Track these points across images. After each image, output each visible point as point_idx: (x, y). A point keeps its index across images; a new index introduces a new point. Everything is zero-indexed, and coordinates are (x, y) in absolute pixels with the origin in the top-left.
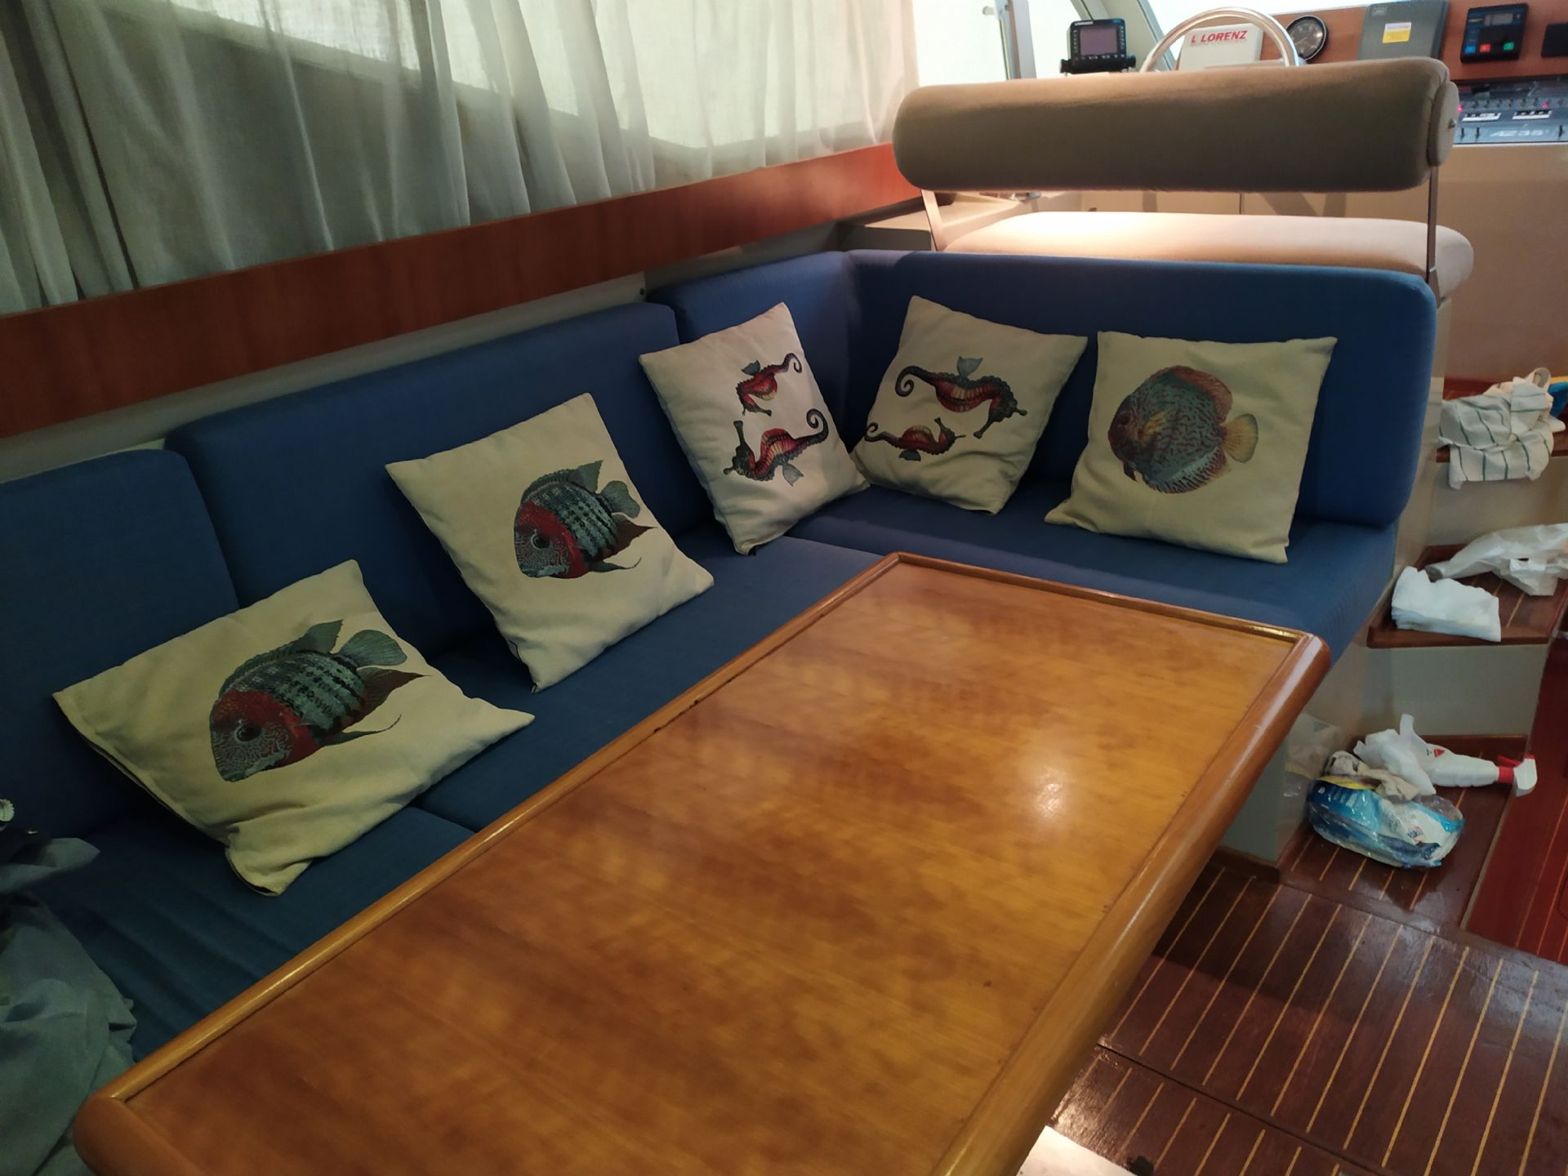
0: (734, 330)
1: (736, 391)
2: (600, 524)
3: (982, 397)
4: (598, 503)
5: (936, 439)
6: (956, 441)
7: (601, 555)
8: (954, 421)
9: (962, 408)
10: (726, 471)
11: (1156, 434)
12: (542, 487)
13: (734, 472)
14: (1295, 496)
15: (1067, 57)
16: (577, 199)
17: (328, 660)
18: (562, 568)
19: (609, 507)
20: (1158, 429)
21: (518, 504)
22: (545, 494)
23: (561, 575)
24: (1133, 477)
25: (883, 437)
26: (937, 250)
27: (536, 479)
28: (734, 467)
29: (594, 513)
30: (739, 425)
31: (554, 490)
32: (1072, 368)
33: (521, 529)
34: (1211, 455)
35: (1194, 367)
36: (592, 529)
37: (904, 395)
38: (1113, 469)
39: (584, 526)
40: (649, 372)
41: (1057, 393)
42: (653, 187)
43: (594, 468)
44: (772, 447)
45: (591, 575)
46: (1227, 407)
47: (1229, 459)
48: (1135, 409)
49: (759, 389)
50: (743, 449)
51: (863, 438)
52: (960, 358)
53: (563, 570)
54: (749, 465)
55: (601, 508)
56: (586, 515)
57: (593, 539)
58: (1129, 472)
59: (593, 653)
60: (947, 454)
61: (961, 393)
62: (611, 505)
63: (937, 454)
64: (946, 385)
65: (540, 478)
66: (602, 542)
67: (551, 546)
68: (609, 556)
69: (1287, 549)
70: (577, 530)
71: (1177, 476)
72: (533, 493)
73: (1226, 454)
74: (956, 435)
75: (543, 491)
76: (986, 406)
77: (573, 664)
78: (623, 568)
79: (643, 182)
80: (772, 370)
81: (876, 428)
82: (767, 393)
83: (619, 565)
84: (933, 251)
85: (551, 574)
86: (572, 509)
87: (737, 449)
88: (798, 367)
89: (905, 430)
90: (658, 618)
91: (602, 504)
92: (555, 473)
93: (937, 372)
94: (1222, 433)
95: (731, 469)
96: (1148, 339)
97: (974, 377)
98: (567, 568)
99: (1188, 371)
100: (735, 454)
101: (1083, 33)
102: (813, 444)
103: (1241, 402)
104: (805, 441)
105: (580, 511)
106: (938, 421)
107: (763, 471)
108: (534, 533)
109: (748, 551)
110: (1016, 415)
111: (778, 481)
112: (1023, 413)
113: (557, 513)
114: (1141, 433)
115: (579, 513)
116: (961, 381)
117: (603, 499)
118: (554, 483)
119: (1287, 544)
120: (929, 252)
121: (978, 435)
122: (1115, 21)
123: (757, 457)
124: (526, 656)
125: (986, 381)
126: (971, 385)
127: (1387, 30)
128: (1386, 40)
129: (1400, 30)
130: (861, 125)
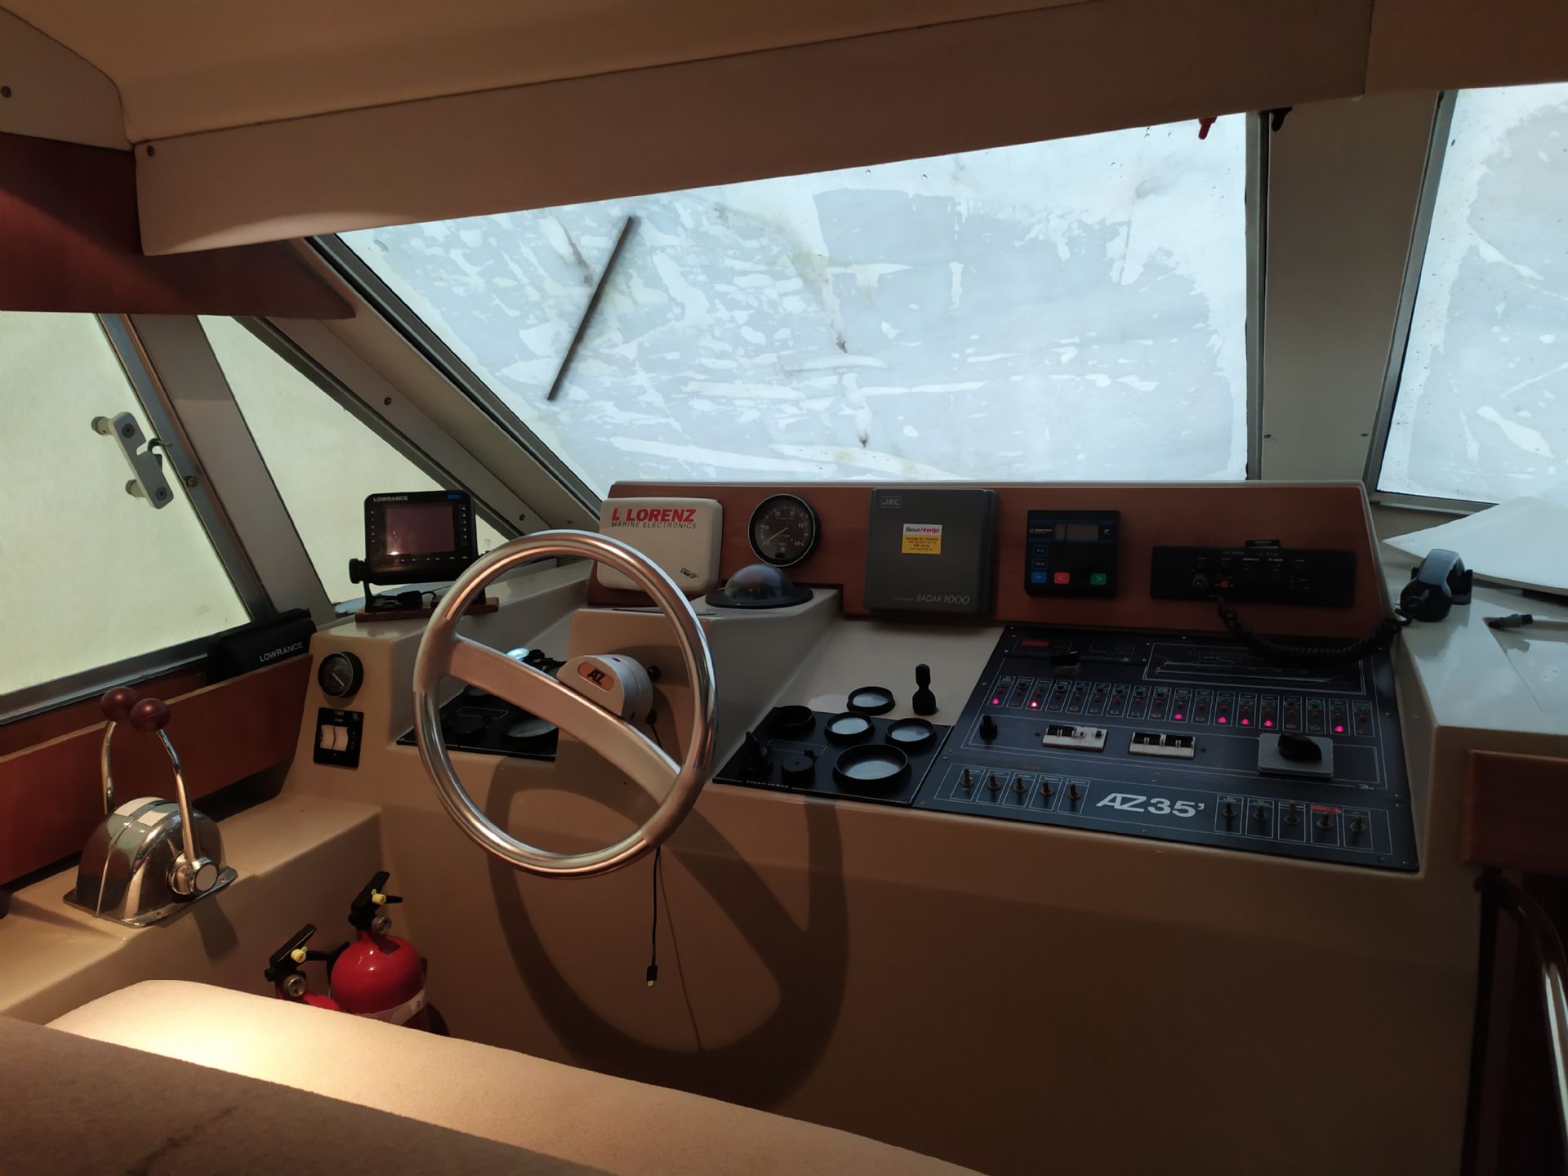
101: (392, 515)
122: (450, 497)
127: (905, 533)
128: (907, 548)
129: (922, 534)
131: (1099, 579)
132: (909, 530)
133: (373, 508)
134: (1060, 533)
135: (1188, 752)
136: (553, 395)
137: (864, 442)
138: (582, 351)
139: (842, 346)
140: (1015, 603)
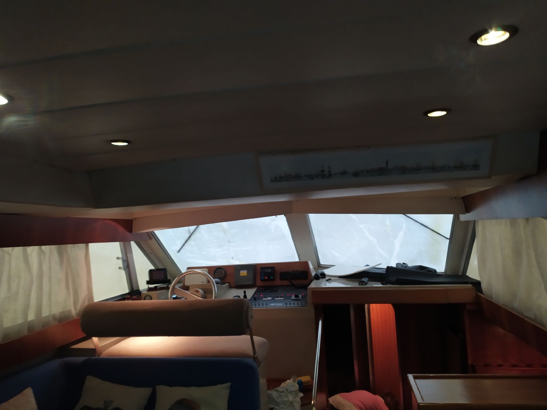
15: (148, 280)
52: (105, 400)
84: (97, 357)
93: (95, 407)
97: (110, 408)
99: (186, 400)
101: (153, 272)
120: (95, 358)
122: (163, 269)
127: (241, 272)
128: (241, 275)
129: (244, 272)
130: (70, 311)
131: (272, 277)
132: (242, 272)
133: (151, 271)
134: (265, 271)
135: (282, 298)
136: (178, 252)
137: (232, 258)
138: (186, 244)
139: (229, 242)
140: (259, 283)
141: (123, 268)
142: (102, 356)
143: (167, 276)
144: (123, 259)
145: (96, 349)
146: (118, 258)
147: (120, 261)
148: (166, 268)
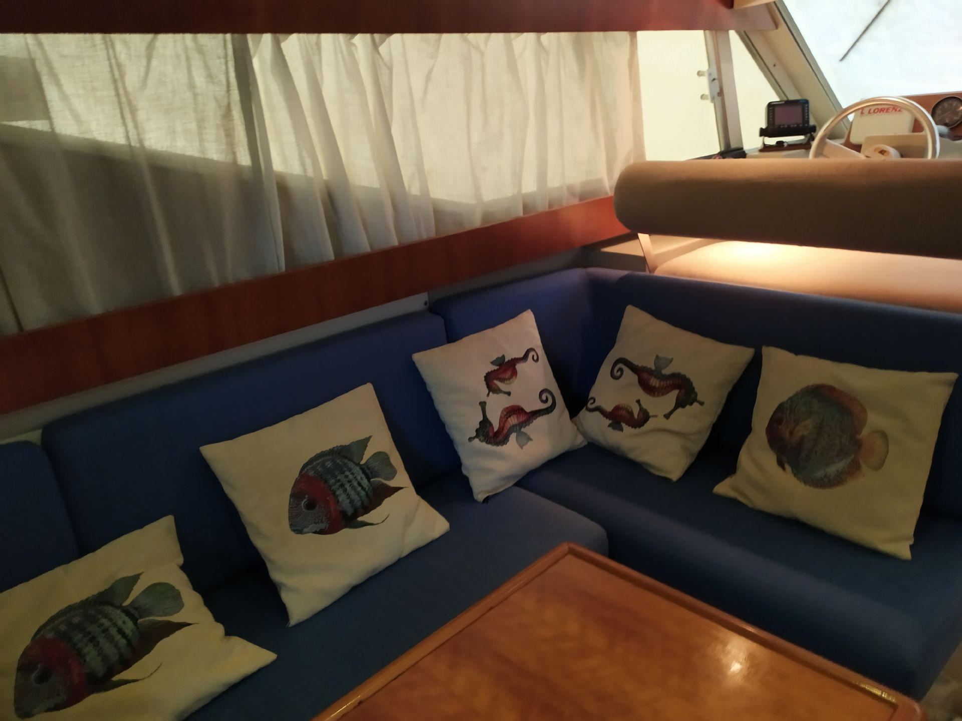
0: (489, 332)
1: (484, 379)
2: (359, 488)
3: (673, 387)
4: (361, 472)
5: (636, 416)
6: (650, 419)
7: (356, 514)
8: (651, 404)
9: (656, 394)
10: (471, 439)
11: (803, 438)
12: (317, 462)
13: (477, 440)
14: (919, 502)
15: (764, 126)
16: (371, 247)
17: (118, 612)
18: (322, 526)
19: (370, 474)
20: (806, 433)
21: (296, 475)
22: (319, 466)
23: (321, 532)
24: (784, 468)
25: (598, 409)
26: (650, 272)
27: (313, 455)
28: (477, 436)
29: (356, 480)
30: (483, 405)
31: (327, 463)
32: (742, 372)
33: (296, 495)
34: (848, 460)
35: (837, 386)
36: (352, 493)
37: (617, 378)
38: (769, 459)
39: (346, 491)
40: (418, 365)
41: (730, 389)
42: (433, 235)
43: (363, 443)
44: (509, 419)
45: (346, 532)
46: (863, 423)
47: (863, 466)
48: (788, 412)
49: (503, 376)
50: (485, 423)
51: (584, 408)
52: (657, 357)
53: (324, 528)
54: (488, 434)
55: (363, 476)
56: (349, 481)
57: (352, 502)
58: (781, 464)
59: (338, 594)
60: (643, 429)
61: (656, 382)
62: (371, 473)
63: (635, 428)
64: (645, 376)
65: (318, 454)
66: (358, 504)
67: (317, 508)
68: (362, 515)
69: (911, 547)
70: (340, 495)
71: (820, 474)
72: (310, 467)
73: (861, 462)
74: (650, 414)
75: (318, 464)
76: (674, 394)
77: (322, 603)
78: (372, 524)
79: (426, 231)
80: (515, 361)
81: (594, 401)
82: (510, 379)
83: (370, 522)
84: (647, 273)
85: (314, 531)
86: (339, 478)
87: (480, 423)
88: (535, 358)
89: (614, 406)
90: (400, 560)
91: (364, 472)
92: (330, 449)
93: (640, 365)
94: (858, 444)
95: (474, 438)
96: (801, 358)
97: (667, 371)
98: (328, 526)
99: (831, 389)
100: (478, 427)
101: (777, 109)
102: (542, 415)
103: (874, 420)
104: (536, 414)
105: (345, 479)
106: (638, 402)
107: (501, 437)
108: (305, 498)
109: (482, 500)
110: (696, 404)
111: (512, 446)
112: (702, 404)
113: (326, 482)
114: (791, 433)
115: (343, 480)
116: (657, 373)
117: (366, 469)
118: (328, 457)
119: (911, 542)
120: (641, 273)
121: (667, 416)
122: (801, 101)
123: (496, 427)
124: (286, 597)
125: (675, 376)
126: (663, 378)
130: (600, 181)
133: (771, 107)
136: (843, 58)
141: (709, 97)
142: (657, 273)
143: (808, 118)
144: (710, 74)
145: (647, 258)
146: (700, 74)
147: (705, 81)
148: (808, 98)
